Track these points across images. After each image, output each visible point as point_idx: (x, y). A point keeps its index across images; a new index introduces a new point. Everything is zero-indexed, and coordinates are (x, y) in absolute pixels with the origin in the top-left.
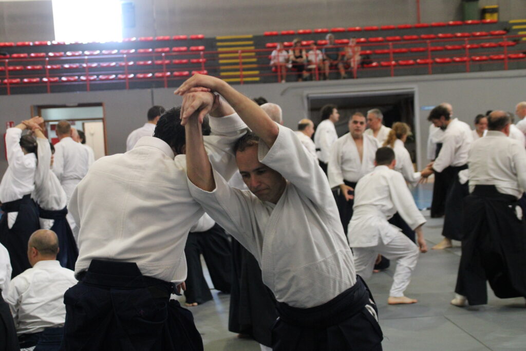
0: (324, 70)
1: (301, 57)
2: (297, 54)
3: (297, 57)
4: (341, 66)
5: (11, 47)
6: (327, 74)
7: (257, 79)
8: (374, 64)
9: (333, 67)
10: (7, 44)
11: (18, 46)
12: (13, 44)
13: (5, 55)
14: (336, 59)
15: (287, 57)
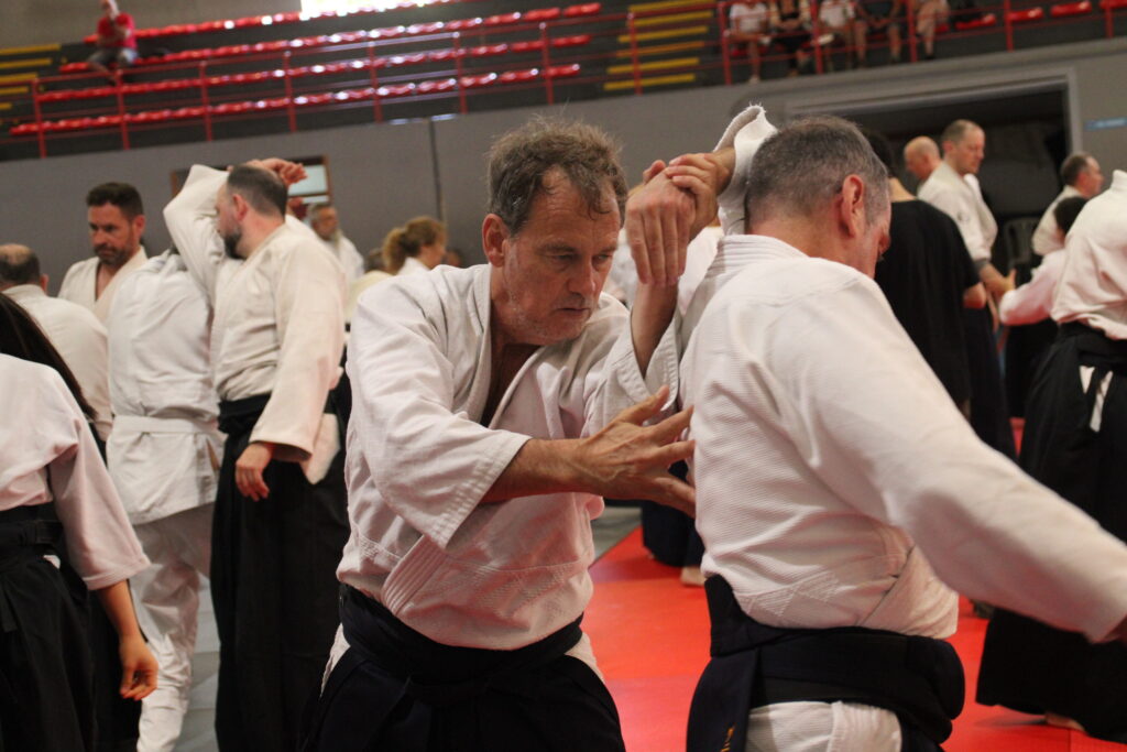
0: (854, 44)
1: (795, 15)
2: (788, 8)
3: (784, 18)
4: (894, 31)
5: (185, 34)
6: (861, 53)
7: (689, 78)
8: (989, 18)
9: (876, 36)
10: (177, 28)
11: (200, 33)
12: (191, 28)
13: (162, 55)
14: (886, 15)
15: (764, 19)
